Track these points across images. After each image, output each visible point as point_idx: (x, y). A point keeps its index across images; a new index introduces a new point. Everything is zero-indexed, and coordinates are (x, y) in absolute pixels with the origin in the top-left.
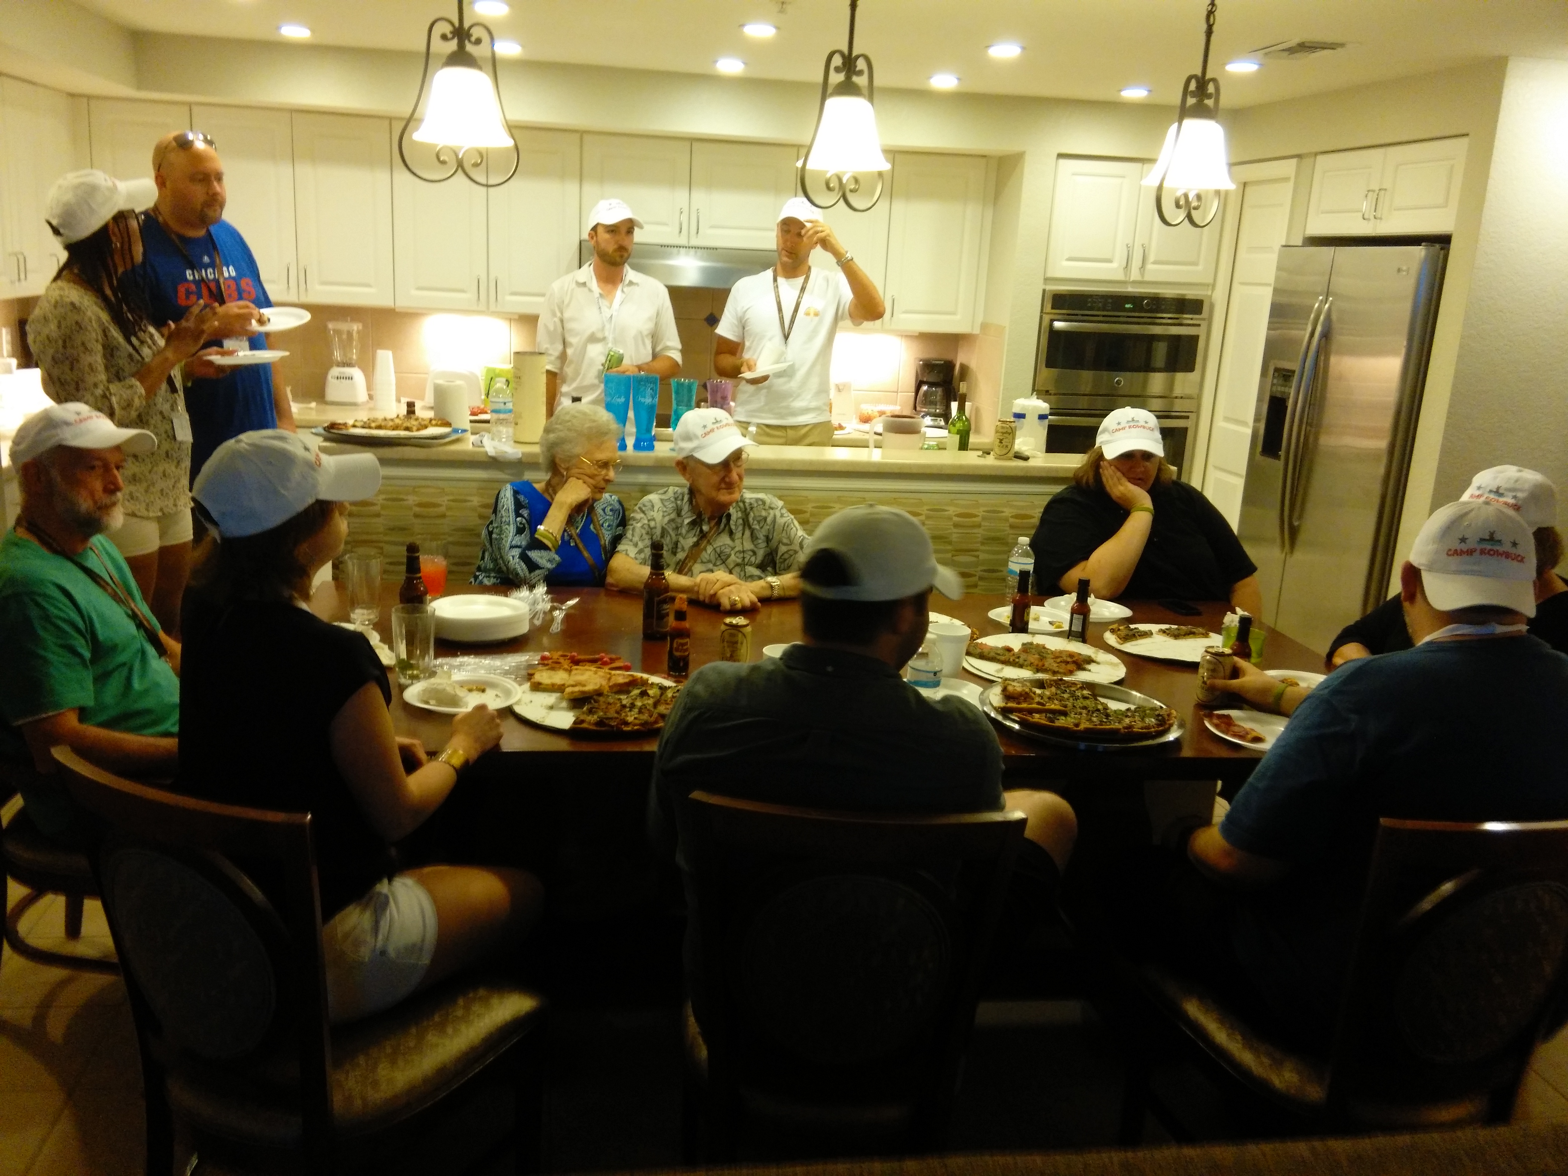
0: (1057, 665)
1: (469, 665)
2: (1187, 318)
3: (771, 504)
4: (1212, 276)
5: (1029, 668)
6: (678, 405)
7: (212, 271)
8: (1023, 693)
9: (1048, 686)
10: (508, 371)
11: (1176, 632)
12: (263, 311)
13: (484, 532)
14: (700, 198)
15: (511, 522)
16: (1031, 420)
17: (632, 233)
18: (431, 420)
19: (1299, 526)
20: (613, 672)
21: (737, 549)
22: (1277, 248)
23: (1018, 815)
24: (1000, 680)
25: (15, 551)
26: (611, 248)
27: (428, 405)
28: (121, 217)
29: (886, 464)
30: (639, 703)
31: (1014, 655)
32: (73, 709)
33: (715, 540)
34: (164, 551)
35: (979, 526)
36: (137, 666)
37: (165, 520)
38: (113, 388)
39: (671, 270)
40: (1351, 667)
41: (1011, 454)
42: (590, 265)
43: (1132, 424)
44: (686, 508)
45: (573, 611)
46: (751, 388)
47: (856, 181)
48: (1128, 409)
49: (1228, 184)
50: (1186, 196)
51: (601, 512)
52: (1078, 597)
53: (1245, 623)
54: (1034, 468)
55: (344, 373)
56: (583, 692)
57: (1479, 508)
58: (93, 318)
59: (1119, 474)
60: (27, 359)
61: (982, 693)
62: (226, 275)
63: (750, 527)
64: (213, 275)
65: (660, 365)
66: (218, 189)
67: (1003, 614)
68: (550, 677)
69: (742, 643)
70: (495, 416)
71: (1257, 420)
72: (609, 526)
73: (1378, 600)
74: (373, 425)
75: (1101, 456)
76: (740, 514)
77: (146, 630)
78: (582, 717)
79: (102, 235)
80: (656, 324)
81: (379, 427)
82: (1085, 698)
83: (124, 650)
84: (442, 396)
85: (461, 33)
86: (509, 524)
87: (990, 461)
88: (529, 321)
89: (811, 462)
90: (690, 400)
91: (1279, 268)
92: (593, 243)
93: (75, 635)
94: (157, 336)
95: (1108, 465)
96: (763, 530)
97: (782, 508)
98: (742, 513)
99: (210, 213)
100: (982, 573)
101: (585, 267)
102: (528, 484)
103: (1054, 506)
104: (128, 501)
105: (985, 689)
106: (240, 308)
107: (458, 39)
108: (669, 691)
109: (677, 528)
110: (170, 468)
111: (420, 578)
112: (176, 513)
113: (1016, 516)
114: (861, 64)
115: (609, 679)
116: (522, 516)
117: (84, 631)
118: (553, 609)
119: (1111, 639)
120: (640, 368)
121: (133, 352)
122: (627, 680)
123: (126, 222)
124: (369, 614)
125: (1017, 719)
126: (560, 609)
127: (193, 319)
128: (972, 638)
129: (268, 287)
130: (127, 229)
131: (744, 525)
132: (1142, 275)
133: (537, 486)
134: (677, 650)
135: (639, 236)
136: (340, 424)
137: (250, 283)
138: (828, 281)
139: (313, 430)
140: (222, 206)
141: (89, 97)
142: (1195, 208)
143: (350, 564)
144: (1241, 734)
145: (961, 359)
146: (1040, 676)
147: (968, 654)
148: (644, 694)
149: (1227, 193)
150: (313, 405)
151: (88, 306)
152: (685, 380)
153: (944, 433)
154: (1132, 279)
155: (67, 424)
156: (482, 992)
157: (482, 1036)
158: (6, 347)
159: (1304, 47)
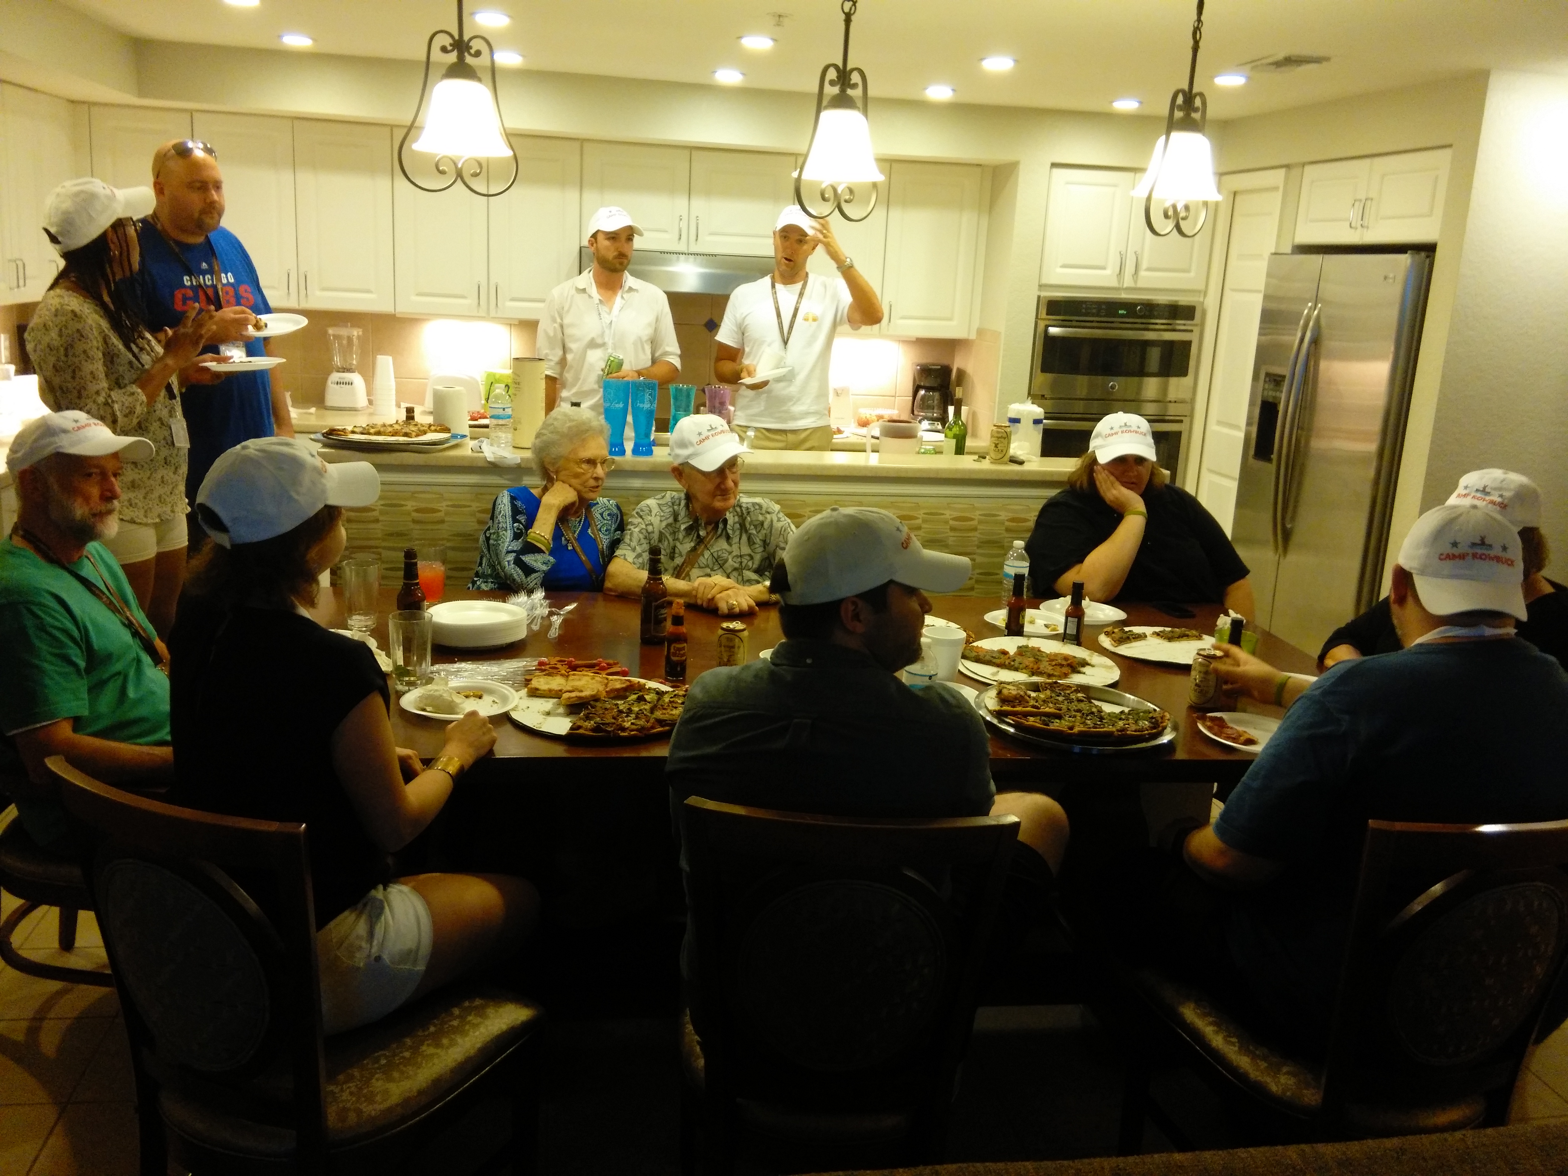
0: (1052, 668)
1: (466, 671)
2: (1180, 323)
3: (767, 508)
4: (1204, 283)
5: (1024, 671)
6: (676, 411)
7: (210, 277)
8: (1018, 696)
9: (1043, 690)
10: (509, 376)
11: (1170, 636)
12: (259, 317)
13: (482, 538)
14: (700, 206)
15: (508, 528)
16: (1027, 424)
17: (632, 240)
18: (430, 426)
19: (1292, 529)
20: (611, 677)
21: (734, 554)
22: (1266, 255)
23: (1013, 819)
24: (995, 683)
25: (11, 560)
26: (611, 255)
27: (428, 410)
28: (119, 225)
29: (883, 468)
30: (636, 709)
31: (1009, 658)
32: (65, 719)
33: (712, 546)
34: (161, 557)
35: (975, 529)
36: (132, 673)
37: (163, 526)
38: (115, 395)
39: (672, 276)
40: (1342, 668)
41: (1006, 458)
42: (590, 271)
43: (1125, 429)
44: (683, 513)
45: (570, 616)
46: (751, 393)
47: (851, 191)
48: (1121, 413)
49: (1214, 196)
50: (1174, 207)
51: (599, 517)
52: (1072, 599)
53: (1237, 626)
54: (1030, 472)
55: (344, 378)
56: (580, 698)
57: (1469, 512)
58: (94, 325)
59: (1112, 478)
60: (25, 366)
61: (978, 697)
62: (224, 281)
63: (746, 531)
64: (211, 282)
65: (660, 370)
66: (216, 197)
67: (998, 617)
68: (547, 683)
69: (739, 647)
70: (495, 422)
71: (1249, 424)
72: (606, 531)
73: (1370, 601)
74: (372, 431)
75: (1094, 461)
76: (737, 519)
77: (141, 638)
78: (579, 723)
79: (101, 243)
80: (656, 330)
81: (378, 433)
82: (1080, 701)
83: (119, 659)
84: (441, 402)
85: (461, 46)
86: (506, 530)
87: (986, 465)
88: (529, 326)
89: (809, 467)
90: (688, 406)
91: (1269, 275)
92: (592, 249)
93: (72, 645)
94: (154, 342)
95: (1102, 470)
96: (760, 535)
97: (779, 512)
98: (739, 517)
99: (208, 220)
100: (978, 576)
101: (585, 273)
102: (525, 490)
103: (1049, 509)
104: (127, 508)
105: (981, 693)
106: (236, 313)
107: (458, 51)
108: (666, 696)
109: (674, 533)
110: (167, 473)
111: (417, 584)
112: (173, 519)
113: (1012, 520)
114: (855, 78)
115: (606, 685)
116: (519, 522)
117: (79, 639)
118: (551, 614)
119: (1105, 641)
120: (639, 373)
121: (134, 360)
122: (624, 686)
123: (124, 229)
124: (366, 621)
125: (1011, 722)
126: (558, 614)
127: (190, 323)
128: (968, 642)
129: (266, 292)
130: (125, 235)
131: (741, 530)
132: (1136, 282)
133: (533, 491)
134: (675, 655)
135: (638, 243)
136: (338, 430)
137: (249, 289)
138: (825, 287)
139: (312, 436)
140: (220, 215)
141: (91, 104)
142: (1184, 219)
143: (347, 570)
144: (1233, 736)
145: (957, 364)
146: (1035, 679)
147: (964, 657)
148: (641, 699)
149: (1217, 204)
150: (313, 410)
151: (88, 313)
152: (683, 386)
153: (941, 437)
154: (1125, 285)
155: (65, 431)
156: (478, 1002)
157: (479, 1045)
158: (5, 354)
159: (1290, 61)
